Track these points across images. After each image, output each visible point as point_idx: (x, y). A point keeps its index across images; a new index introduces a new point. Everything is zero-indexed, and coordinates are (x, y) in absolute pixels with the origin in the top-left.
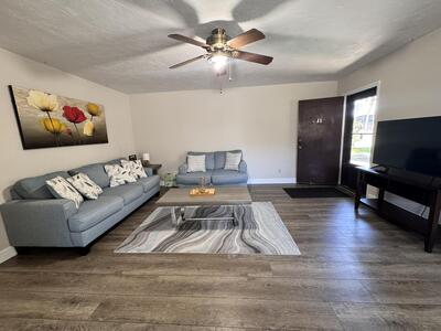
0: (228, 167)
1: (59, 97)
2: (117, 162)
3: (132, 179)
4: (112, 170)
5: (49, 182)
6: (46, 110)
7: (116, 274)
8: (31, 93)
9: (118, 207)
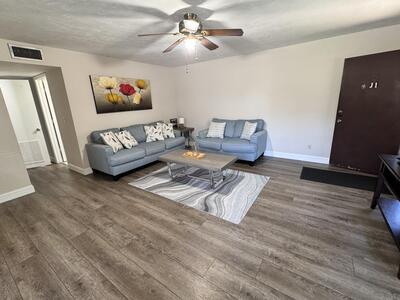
0: (243, 136)
1: (118, 79)
2: (154, 124)
3: (161, 138)
4: (149, 130)
5: (102, 135)
6: (109, 88)
7: (120, 195)
8: (101, 78)
9: (140, 156)
